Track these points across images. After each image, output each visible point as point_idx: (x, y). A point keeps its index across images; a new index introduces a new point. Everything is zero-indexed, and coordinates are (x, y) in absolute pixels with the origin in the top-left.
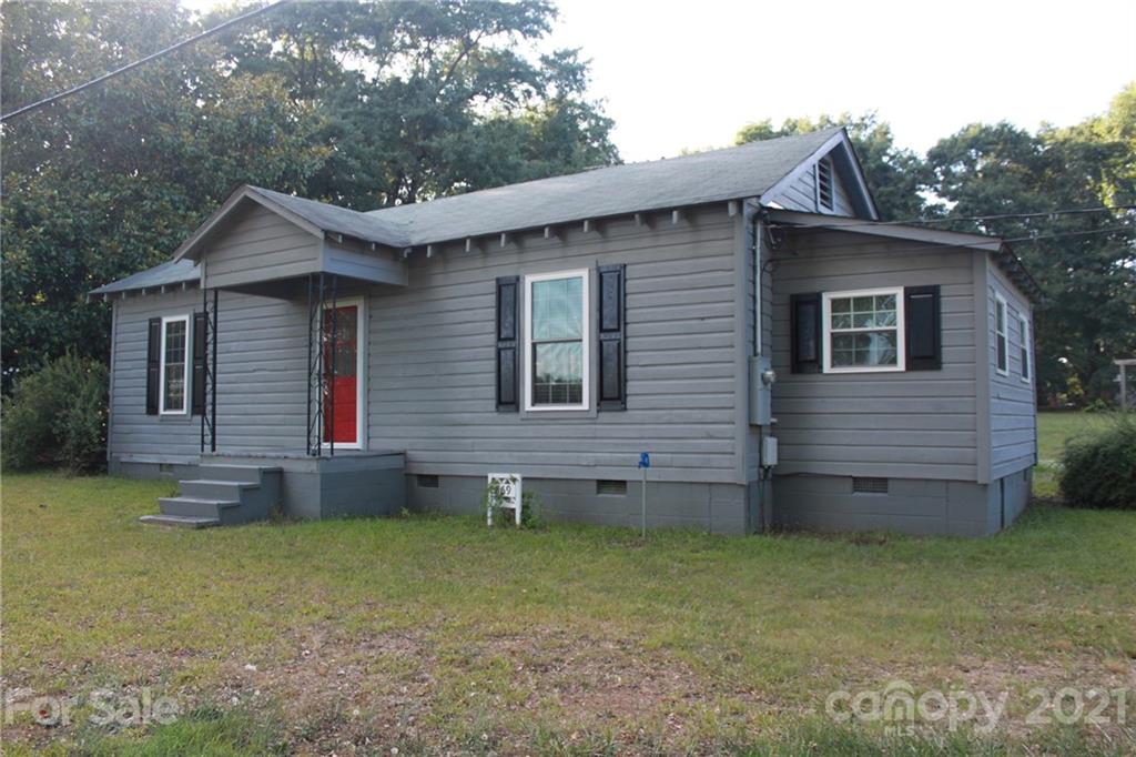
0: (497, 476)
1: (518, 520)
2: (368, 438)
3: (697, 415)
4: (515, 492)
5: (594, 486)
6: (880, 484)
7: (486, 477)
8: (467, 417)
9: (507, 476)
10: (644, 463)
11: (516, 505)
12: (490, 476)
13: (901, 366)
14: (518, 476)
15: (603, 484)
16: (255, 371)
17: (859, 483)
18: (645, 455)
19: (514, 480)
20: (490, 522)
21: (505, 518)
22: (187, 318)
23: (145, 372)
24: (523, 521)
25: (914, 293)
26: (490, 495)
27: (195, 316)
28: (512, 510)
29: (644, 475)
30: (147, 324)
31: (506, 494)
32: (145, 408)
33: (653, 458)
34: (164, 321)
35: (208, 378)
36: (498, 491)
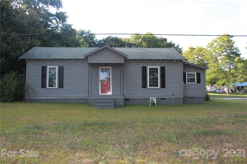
0: (152, 98)
1: (156, 104)
2: (113, 92)
3: (176, 89)
4: (155, 100)
6: (193, 98)
7: (150, 99)
8: (135, 89)
9: (154, 98)
11: (155, 102)
12: (150, 98)
13: (196, 82)
14: (156, 98)
15: (161, 99)
16: (80, 79)
17: (191, 98)
18: (173, 94)
19: (155, 98)
20: (150, 105)
21: (153, 104)
22: (57, 67)
23: (41, 78)
24: (157, 105)
25: (197, 73)
26: (150, 101)
27: (59, 66)
28: (155, 103)
29: (173, 97)
30: (41, 67)
31: (154, 101)
32: (41, 87)
33: (174, 95)
34: (48, 67)
35: (64, 80)
36: (152, 100)
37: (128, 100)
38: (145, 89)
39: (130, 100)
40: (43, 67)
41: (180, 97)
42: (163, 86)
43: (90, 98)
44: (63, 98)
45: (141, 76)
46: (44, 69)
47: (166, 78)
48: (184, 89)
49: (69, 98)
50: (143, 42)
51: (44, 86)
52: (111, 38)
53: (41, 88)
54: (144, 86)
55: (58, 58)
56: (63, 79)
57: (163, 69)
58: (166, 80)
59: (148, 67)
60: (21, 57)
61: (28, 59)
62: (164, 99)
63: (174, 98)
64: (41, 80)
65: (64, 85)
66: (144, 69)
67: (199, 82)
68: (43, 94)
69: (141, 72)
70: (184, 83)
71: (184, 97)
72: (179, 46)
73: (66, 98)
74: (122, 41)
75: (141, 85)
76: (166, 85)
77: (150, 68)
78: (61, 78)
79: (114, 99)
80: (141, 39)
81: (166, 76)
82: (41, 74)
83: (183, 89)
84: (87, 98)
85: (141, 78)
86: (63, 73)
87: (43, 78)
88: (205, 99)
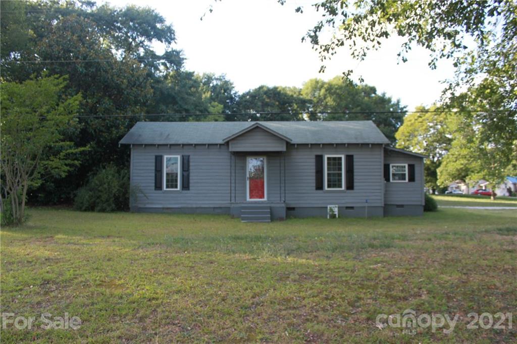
0: (331, 206)
1: (337, 216)
2: (268, 197)
4: (336, 211)
5: (345, 208)
6: (402, 206)
7: (327, 207)
8: (304, 191)
9: (334, 206)
10: (367, 202)
11: (336, 213)
12: (329, 206)
13: (407, 180)
14: (337, 206)
15: (347, 208)
16: (216, 176)
17: (398, 206)
18: (366, 200)
19: (336, 207)
20: (328, 218)
21: (333, 216)
22: (179, 157)
23: (154, 175)
24: (339, 217)
25: (409, 165)
26: (328, 211)
27: (183, 156)
28: (335, 215)
29: (366, 205)
30: (154, 157)
31: (334, 210)
32: (154, 188)
33: (368, 201)
34: (165, 157)
35: (191, 178)
36: (331, 210)
37: (293, 209)
38: (320, 191)
39: (296, 209)
40: (156, 157)
41: (380, 205)
42: (350, 186)
43: (233, 206)
44: (190, 206)
45: (314, 171)
46: (159, 161)
47: (355, 174)
48: (386, 191)
49: (198, 206)
50: (328, 95)
51: (158, 186)
52: (265, 89)
53: (154, 191)
54: (319, 186)
55: (180, 142)
56: (188, 176)
57: (350, 159)
58: (355, 177)
59: (326, 157)
60: (122, 141)
61: (133, 145)
62: (352, 208)
63: (368, 207)
64: (154, 178)
65: (191, 185)
66: (319, 159)
67: (412, 178)
68: (158, 199)
69: (314, 164)
70: (385, 182)
71: (385, 205)
72: (400, 104)
73: (194, 206)
74: (285, 95)
75: (314, 185)
76: (355, 184)
77: (329, 159)
78: (185, 174)
79: (271, 208)
80: (323, 91)
81: (355, 171)
82: (154, 168)
83: (383, 191)
84: (228, 205)
85: (314, 174)
86: (189, 166)
87: (157, 174)
88: (422, 209)
